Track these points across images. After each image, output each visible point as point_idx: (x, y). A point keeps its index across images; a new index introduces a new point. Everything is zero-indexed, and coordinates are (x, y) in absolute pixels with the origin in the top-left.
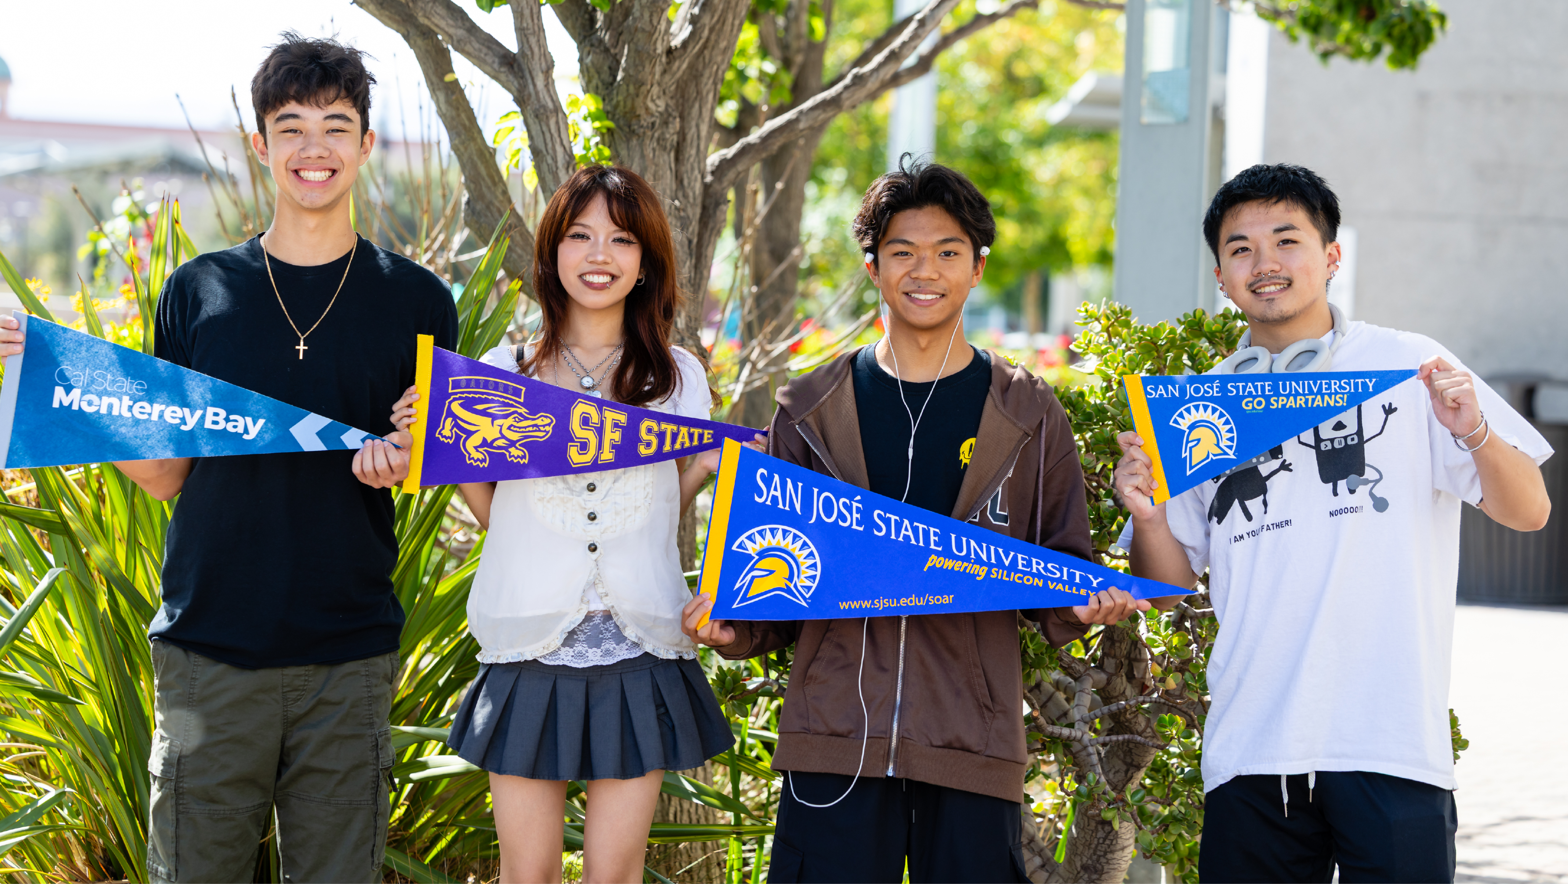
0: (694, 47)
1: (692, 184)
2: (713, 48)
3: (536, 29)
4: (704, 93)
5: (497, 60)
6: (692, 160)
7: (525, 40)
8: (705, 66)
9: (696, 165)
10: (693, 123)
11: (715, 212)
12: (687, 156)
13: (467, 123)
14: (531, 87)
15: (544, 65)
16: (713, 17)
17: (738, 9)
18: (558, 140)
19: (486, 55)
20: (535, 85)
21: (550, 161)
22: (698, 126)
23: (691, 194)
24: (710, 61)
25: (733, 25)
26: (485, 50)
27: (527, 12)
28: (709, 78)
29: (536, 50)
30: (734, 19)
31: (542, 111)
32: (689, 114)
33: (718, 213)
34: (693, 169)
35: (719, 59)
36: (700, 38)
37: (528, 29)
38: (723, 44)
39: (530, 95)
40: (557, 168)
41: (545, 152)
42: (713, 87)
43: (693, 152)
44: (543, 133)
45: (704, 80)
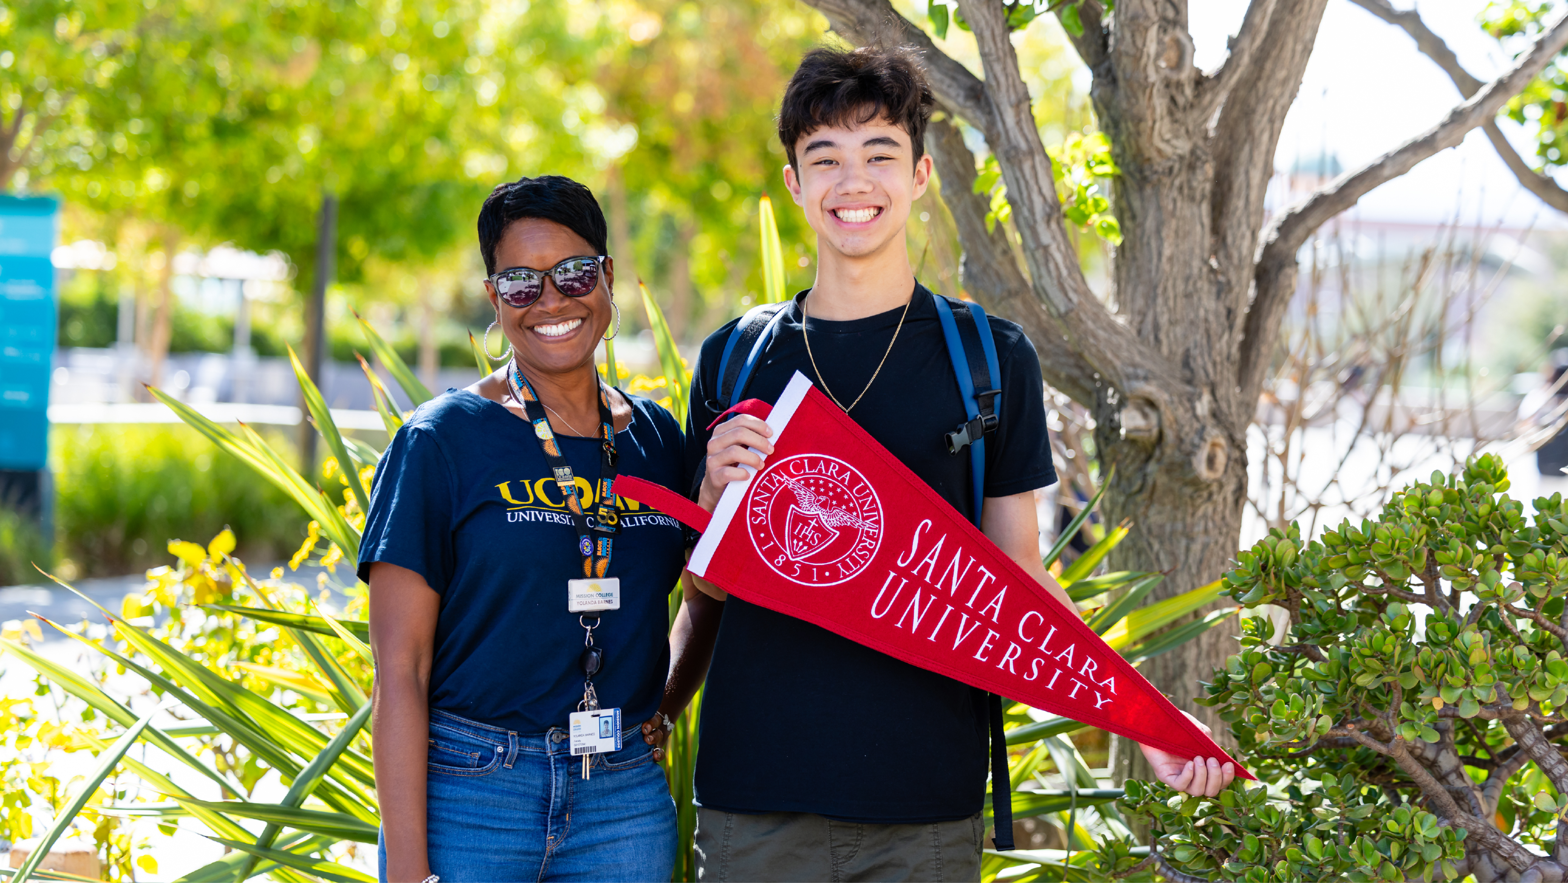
0: (1230, 77)
1: (1238, 242)
2: (1269, 78)
3: (1001, 54)
4: (1257, 133)
5: (962, 93)
6: (1239, 213)
7: (988, 67)
8: (1258, 101)
9: (1244, 220)
10: (1242, 170)
11: (1277, 278)
12: (1232, 208)
14: (1000, 125)
15: (1013, 98)
16: (1253, 40)
17: (1301, 32)
18: (1035, 189)
19: (949, 86)
20: (1004, 123)
21: (1026, 213)
22: (1247, 173)
23: (1235, 255)
24: (1265, 93)
25: (1294, 51)
26: (948, 81)
27: (987, 34)
28: (1263, 115)
29: (1002, 79)
30: (1295, 42)
31: (1013, 153)
32: (1237, 158)
33: (1281, 278)
34: (1239, 224)
35: (1277, 91)
36: (1238, 66)
37: (990, 54)
38: (1281, 74)
39: (999, 134)
40: (1035, 221)
41: (1020, 203)
42: (1268, 127)
43: (1241, 203)
44: (1017, 180)
45: (1257, 117)
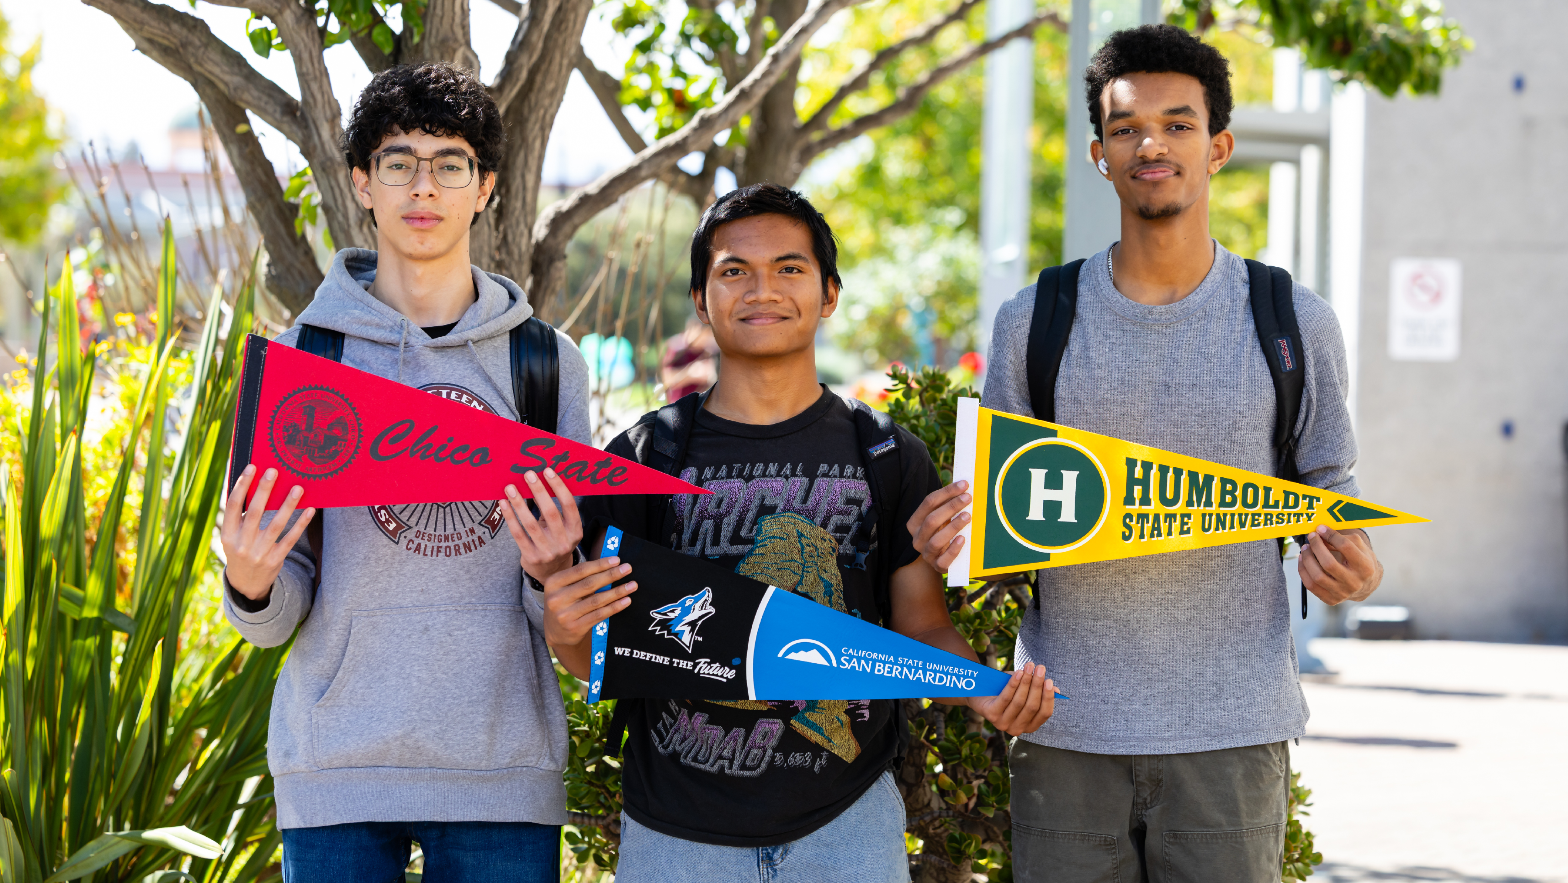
0: (511, 90)
1: (517, 239)
2: (539, 90)
3: (318, 73)
4: (530, 139)
5: (278, 109)
6: (517, 213)
7: (306, 86)
8: (531, 111)
9: (522, 219)
10: (518, 174)
11: (548, 270)
12: (511, 209)
13: (264, 178)
14: (316, 138)
15: (328, 113)
16: (531, 56)
17: (567, 48)
19: (266, 103)
20: (320, 136)
21: (340, 217)
22: (523, 176)
23: (516, 251)
24: (536, 104)
25: (561, 65)
26: (265, 98)
27: (305, 56)
28: (535, 123)
29: (319, 97)
30: (562, 57)
31: (329, 163)
32: (514, 163)
33: (552, 271)
34: (518, 223)
35: (547, 102)
36: (518, 80)
37: (308, 74)
38: (550, 86)
39: (315, 147)
40: (349, 226)
41: (334, 208)
42: (540, 134)
43: (519, 204)
44: (332, 188)
45: (530, 125)
